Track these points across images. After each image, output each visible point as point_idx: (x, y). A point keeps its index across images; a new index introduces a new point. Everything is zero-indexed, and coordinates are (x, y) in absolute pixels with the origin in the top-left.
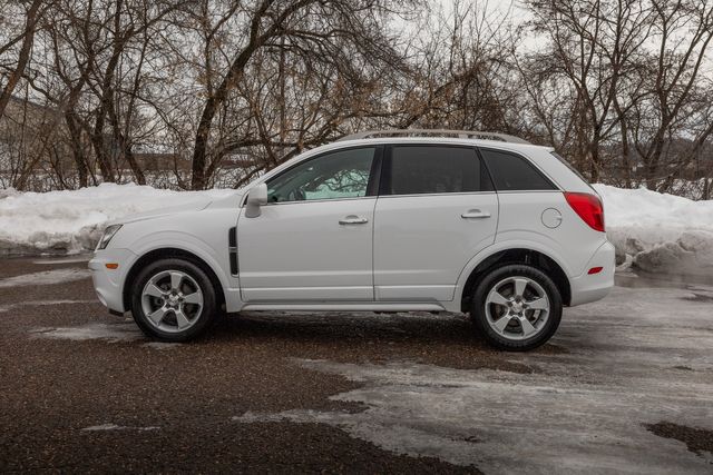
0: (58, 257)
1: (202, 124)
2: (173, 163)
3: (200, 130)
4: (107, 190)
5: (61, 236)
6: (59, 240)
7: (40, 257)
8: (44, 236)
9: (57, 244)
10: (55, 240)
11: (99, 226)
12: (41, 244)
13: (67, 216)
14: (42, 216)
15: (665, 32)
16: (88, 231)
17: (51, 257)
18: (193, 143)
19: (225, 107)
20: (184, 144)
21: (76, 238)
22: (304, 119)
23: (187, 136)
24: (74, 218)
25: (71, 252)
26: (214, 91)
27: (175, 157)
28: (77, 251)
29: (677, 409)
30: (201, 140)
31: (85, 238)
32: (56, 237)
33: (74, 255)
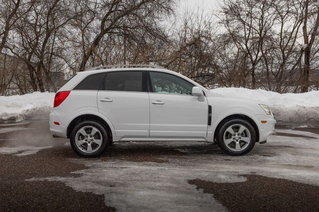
0: (11, 123)
5: (13, 114)
6: (12, 116)
7: (4, 123)
8: (6, 114)
9: (11, 117)
10: (10, 116)
11: (29, 110)
12: (4, 118)
13: (17, 106)
14: (6, 106)
15: (282, 23)
16: (25, 112)
17: (9, 123)
21: (20, 115)
24: (20, 107)
25: (17, 121)
28: (19, 120)
29: (206, 174)
31: (23, 115)
32: (11, 114)
33: (18, 122)
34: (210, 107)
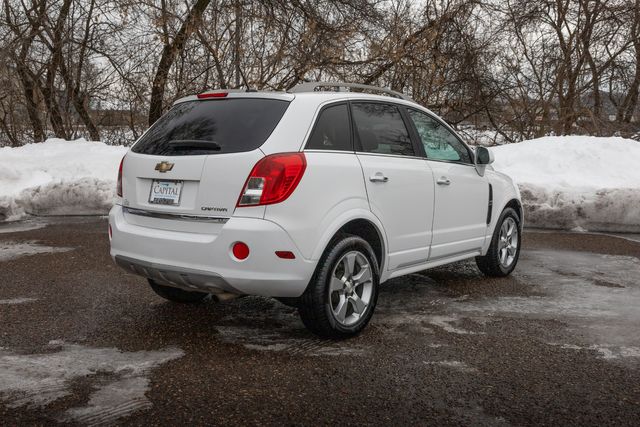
1: (159, 73)
2: (129, 118)
3: (157, 81)
4: (54, 146)
11: (42, 188)
13: (7, 177)
16: (30, 194)
18: (149, 97)
19: (183, 58)
20: (140, 98)
21: (17, 202)
22: (263, 72)
23: (143, 90)
24: (14, 179)
25: (10, 218)
26: (170, 40)
27: (132, 113)
28: (16, 218)
30: (157, 92)
31: (26, 203)
33: (13, 222)
34: (490, 186)
